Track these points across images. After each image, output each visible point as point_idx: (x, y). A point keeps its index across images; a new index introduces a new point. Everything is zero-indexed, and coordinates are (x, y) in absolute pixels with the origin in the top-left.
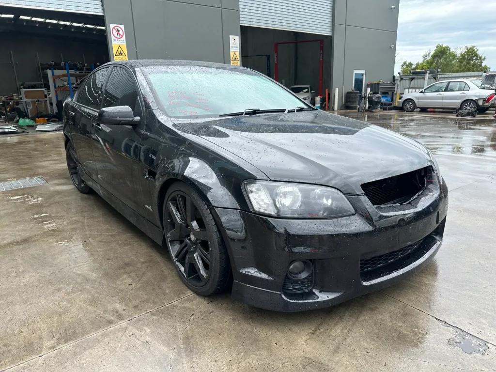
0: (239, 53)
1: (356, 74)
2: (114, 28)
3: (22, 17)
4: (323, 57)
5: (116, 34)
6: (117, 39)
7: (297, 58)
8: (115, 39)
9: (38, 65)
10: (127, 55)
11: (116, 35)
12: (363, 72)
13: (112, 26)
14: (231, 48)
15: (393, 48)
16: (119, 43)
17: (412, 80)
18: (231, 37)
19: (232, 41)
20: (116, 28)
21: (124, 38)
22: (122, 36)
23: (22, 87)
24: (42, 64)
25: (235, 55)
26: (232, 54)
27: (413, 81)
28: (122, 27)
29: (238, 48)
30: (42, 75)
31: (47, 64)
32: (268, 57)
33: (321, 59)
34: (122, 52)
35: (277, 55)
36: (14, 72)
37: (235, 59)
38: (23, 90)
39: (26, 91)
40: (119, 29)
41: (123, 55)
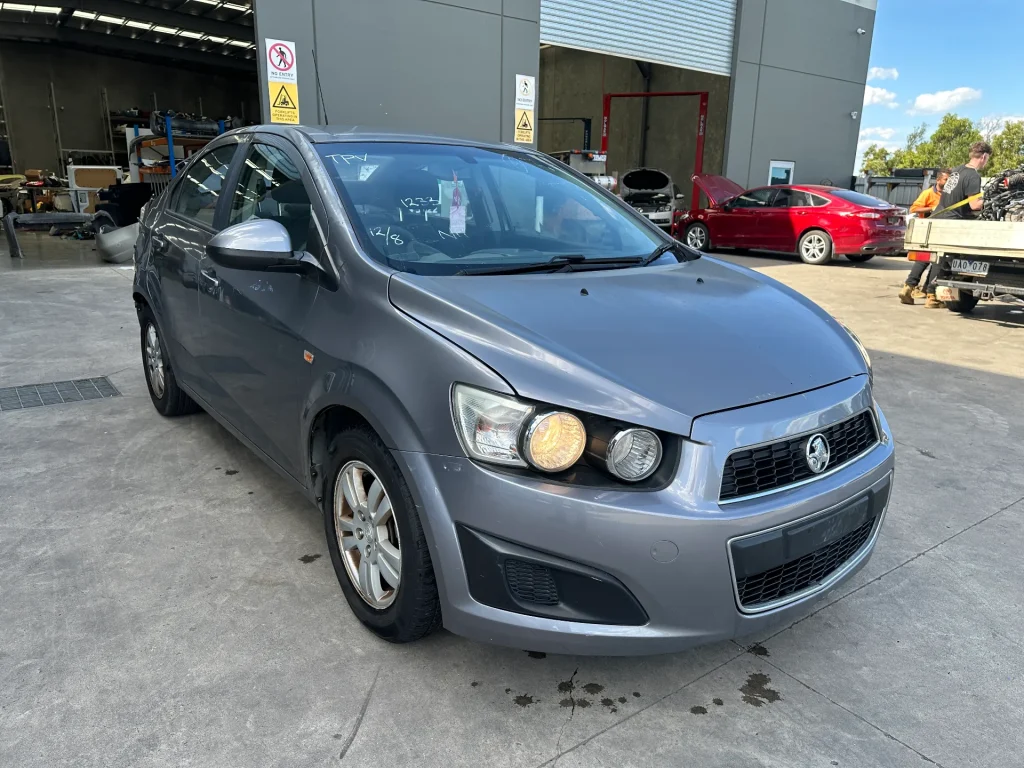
0: (532, 113)
1: (774, 168)
2: (273, 47)
3: (77, 14)
4: (704, 128)
5: (276, 60)
6: (278, 71)
7: (646, 128)
8: (275, 70)
9: (105, 115)
10: (297, 107)
11: (277, 63)
12: (790, 166)
13: (270, 43)
14: (517, 101)
15: (854, 117)
16: (282, 80)
17: (893, 188)
18: (519, 78)
19: (519, 87)
20: (277, 48)
21: (294, 70)
22: (290, 66)
23: (70, 160)
24: (113, 114)
25: (525, 117)
26: (518, 115)
27: (896, 188)
28: (292, 45)
29: (533, 103)
30: (111, 136)
31: (124, 114)
32: (588, 123)
33: (701, 134)
34: (288, 99)
35: (608, 119)
36: (54, 125)
37: (525, 125)
38: (72, 168)
39: (77, 170)
40: (283, 49)
41: (291, 105)
